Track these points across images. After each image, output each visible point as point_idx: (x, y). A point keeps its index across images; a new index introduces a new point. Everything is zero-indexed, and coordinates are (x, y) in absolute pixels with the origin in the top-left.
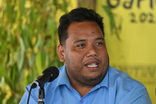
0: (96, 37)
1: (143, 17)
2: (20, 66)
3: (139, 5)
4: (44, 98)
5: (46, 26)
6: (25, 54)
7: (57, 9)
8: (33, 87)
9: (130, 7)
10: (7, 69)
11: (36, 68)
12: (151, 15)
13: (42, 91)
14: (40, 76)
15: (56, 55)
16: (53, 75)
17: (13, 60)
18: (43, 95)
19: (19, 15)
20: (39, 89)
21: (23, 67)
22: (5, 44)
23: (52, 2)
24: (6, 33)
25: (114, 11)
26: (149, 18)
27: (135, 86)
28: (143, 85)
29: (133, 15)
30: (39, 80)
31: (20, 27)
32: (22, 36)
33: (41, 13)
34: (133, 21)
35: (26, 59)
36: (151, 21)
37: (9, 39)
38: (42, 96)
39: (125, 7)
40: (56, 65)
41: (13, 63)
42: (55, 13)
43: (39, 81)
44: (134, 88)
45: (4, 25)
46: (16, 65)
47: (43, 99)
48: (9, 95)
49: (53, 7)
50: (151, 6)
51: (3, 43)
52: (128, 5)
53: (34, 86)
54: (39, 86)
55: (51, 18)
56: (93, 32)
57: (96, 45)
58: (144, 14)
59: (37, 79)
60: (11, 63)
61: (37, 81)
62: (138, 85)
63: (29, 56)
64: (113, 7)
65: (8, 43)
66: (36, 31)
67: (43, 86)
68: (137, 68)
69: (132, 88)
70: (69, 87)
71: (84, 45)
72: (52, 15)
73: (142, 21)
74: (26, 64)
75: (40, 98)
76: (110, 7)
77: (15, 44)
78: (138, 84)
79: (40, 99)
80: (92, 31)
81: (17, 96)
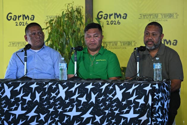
3: (110, 18)
6: (66, 38)
9: (106, 19)
21: (65, 44)
22: (58, 35)
24: (58, 30)
31: (63, 28)
60: (60, 42)
76: (98, 19)
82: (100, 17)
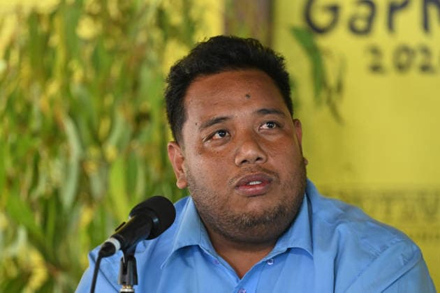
0: (257, 106)
1: (404, 58)
2: (68, 196)
4: (137, 284)
5: (136, 86)
6: (82, 164)
7: (166, 38)
8: (103, 252)
9: (367, 31)
10: (32, 206)
11: (111, 201)
12: (426, 51)
13: (129, 262)
14: (124, 223)
15: (164, 164)
16: (159, 220)
17: (49, 180)
18: (132, 275)
19: (61, 56)
20: (122, 259)
21: (77, 199)
22: (26, 137)
23: (154, 21)
24: (29, 107)
25: (323, 42)
26: (419, 59)
27: (392, 244)
28: (413, 243)
29: (375, 51)
30: (120, 233)
31: (66, 89)
32: (73, 115)
33: (124, 52)
34: (376, 69)
35: (84, 179)
36: (425, 68)
37: (35, 124)
38: (130, 277)
39: (353, 29)
40: (166, 193)
41: (50, 190)
42: (162, 50)
43: (121, 236)
44: (388, 251)
45: (23, 84)
46: (56, 193)
47: (132, 286)
48: (40, 275)
49: (157, 35)
50: (426, 26)
51: (20, 136)
52: (361, 24)
53: (108, 250)
54: (121, 249)
55: (152, 65)
56: (248, 96)
57: (261, 131)
58: (405, 50)
59: (116, 230)
60: (42, 189)
61: (115, 237)
62: (397, 242)
63: (92, 168)
64: (321, 31)
65: (35, 135)
66: (109, 100)
67: (134, 251)
68: (388, 198)
69: (384, 248)
70: (208, 251)
71: (227, 134)
72: (152, 55)
73: (401, 68)
74: (84, 193)
75: (124, 283)
76: (311, 30)
77: (54, 137)
78: (399, 240)
79: (123, 287)
80: (246, 93)
81: (62, 279)
82: (322, 18)
